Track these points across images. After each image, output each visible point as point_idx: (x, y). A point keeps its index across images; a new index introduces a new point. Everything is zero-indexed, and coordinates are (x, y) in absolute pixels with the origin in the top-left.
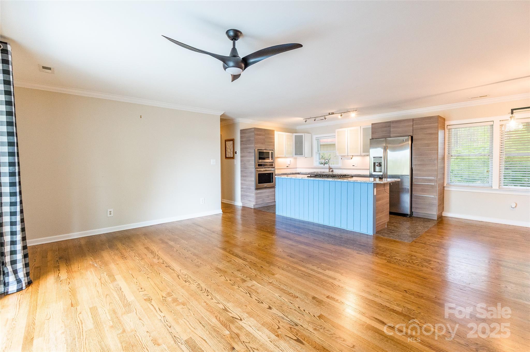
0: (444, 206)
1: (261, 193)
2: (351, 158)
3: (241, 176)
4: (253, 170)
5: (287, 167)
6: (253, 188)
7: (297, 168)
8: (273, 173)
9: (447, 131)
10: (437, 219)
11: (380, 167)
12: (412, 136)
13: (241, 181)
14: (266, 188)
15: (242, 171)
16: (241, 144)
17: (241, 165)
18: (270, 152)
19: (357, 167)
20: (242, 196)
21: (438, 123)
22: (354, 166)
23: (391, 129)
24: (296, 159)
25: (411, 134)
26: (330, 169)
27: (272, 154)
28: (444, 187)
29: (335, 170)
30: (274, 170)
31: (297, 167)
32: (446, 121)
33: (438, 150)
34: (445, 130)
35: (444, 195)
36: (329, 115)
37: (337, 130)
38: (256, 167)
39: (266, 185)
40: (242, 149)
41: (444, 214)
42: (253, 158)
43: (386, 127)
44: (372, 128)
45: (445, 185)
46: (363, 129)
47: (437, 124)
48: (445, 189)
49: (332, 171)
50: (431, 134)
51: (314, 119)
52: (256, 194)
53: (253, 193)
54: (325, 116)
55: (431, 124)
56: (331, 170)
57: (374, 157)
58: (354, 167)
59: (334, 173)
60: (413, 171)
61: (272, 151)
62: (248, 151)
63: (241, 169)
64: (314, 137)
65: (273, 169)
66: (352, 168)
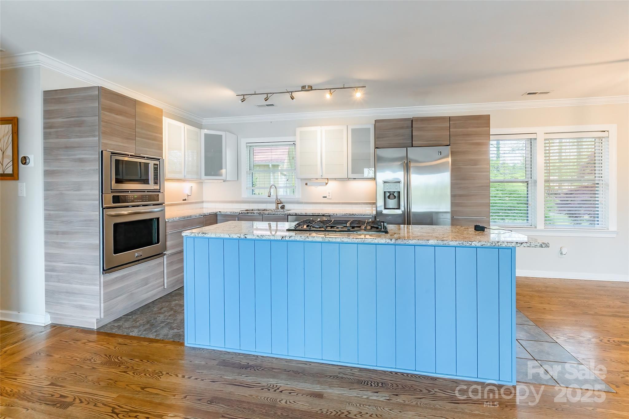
1: (123, 278)
2: (326, 184)
3: (48, 233)
4: (96, 214)
5: (184, 200)
6: (96, 267)
7: (203, 202)
8: (158, 219)
13: (45, 249)
14: (139, 260)
15: (48, 218)
16: (46, 136)
17: (45, 199)
18: (151, 163)
19: (330, 199)
20: (50, 294)
23: (414, 132)
24: (201, 183)
25: (446, 143)
26: (278, 203)
27: (156, 169)
29: (287, 207)
30: (162, 210)
31: (204, 200)
36: (302, 91)
37: (298, 130)
38: (104, 206)
39: (137, 253)
40: (48, 151)
42: (96, 178)
44: (376, 128)
46: (353, 130)
47: (488, 128)
49: (283, 207)
50: (478, 144)
51: (265, 96)
52: (107, 284)
53: (95, 285)
54: (292, 92)
55: (478, 127)
56: (280, 205)
57: (385, 182)
58: (325, 200)
59: (286, 211)
61: (157, 162)
62: (75, 155)
63: (45, 210)
64: (243, 142)
65: (157, 209)
66: (323, 202)
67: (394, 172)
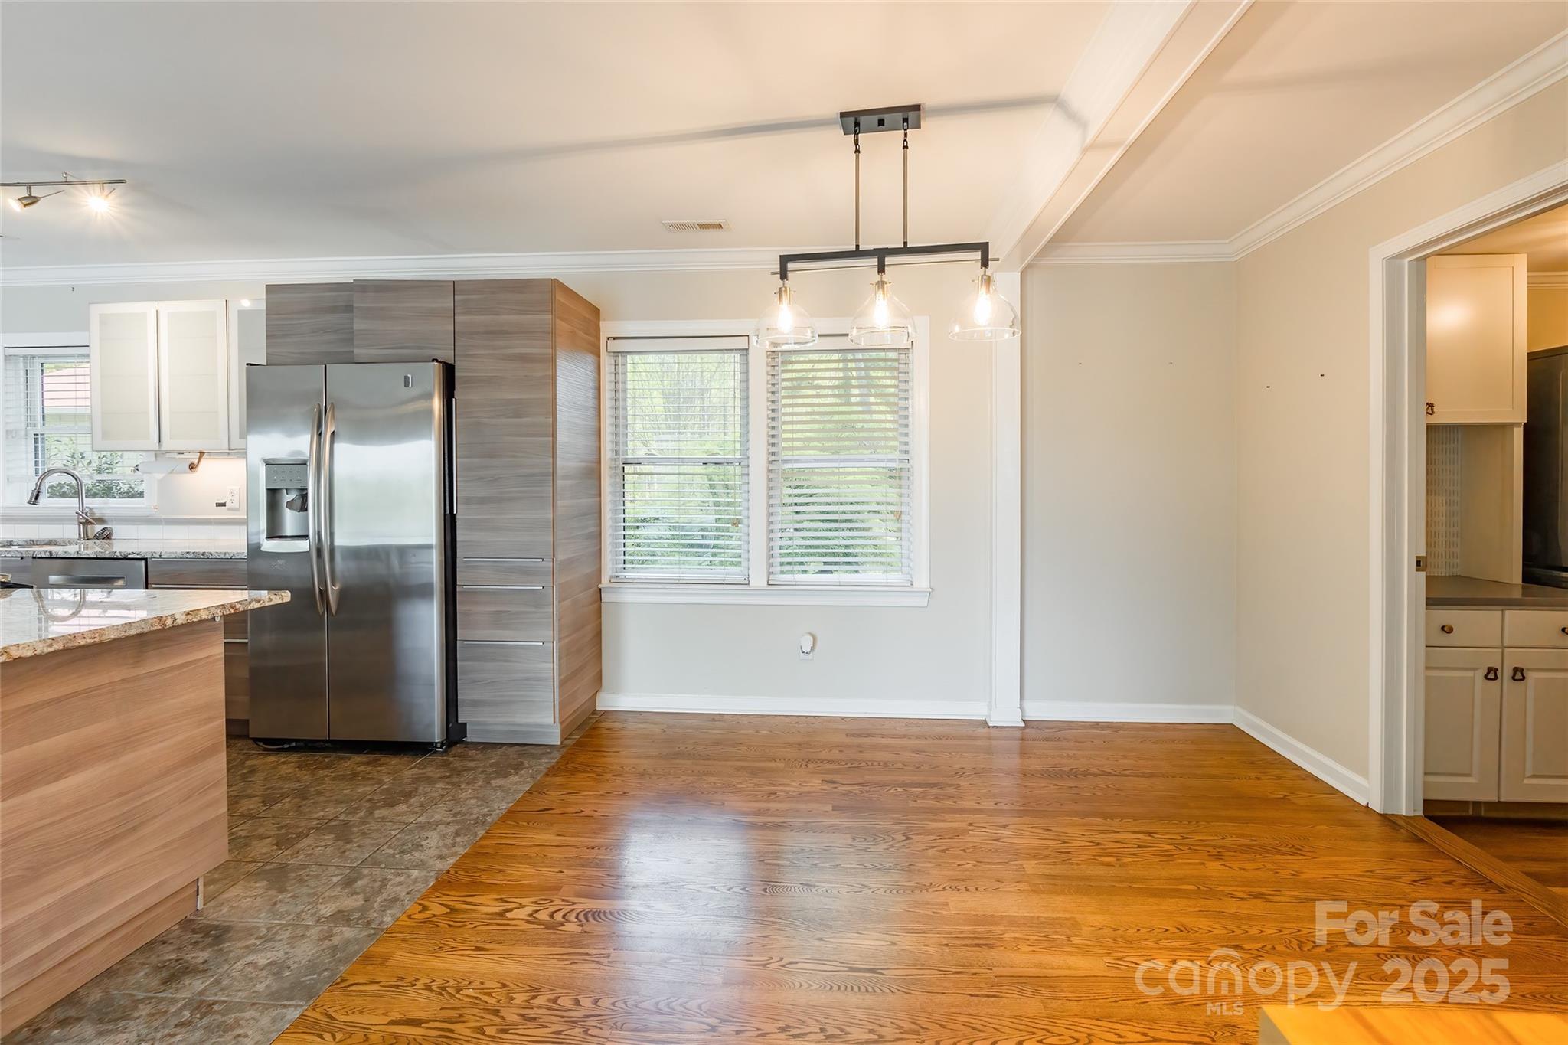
0: (601, 671)
2: (192, 467)
9: (606, 361)
10: (559, 743)
11: (305, 513)
12: (451, 362)
19: (236, 509)
21: (553, 312)
22: (224, 505)
23: (355, 320)
25: (447, 355)
26: (87, 523)
28: (600, 589)
29: (119, 531)
32: (604, 320)
33: (554, 435)
34: (599, 357)
35: (600, 625)
37: (97, 311)
41: (608, 702)
43: (334, 310)
44: (271, 311)
45: (605, 582)
47: (550, 317)
48: (605, 597)
49: (106, 536)
50: (524, 358)
55: (525, 313)
57: (268, 463)
58: (222, 514)
59: (119, 548)
60: (458, 532)
66: (214, 519)
67: (291, 433)
